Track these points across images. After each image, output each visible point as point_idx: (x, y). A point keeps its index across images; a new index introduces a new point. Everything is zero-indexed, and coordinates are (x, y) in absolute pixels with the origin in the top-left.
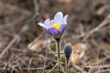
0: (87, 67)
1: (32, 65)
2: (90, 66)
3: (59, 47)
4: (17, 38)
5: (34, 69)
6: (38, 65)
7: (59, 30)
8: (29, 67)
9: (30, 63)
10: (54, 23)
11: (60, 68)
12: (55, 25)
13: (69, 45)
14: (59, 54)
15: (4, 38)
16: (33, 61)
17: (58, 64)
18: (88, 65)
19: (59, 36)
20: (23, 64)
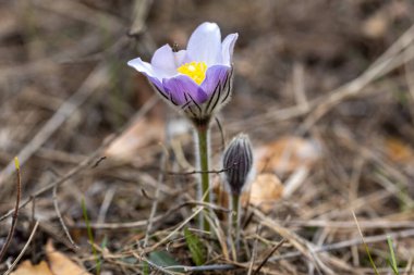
0: (313, 223)
1: (113, 212)
2: (321, 222)
3: (204, 149)
4: (68, 113)
5: (114, 226)
6: (134, 214)
7: (205, 89)
8: (102, 217)
9: (105, 206)
10: (187, 60)
11: (207, 227)
12: (191, 68)
13: (242, 141)
14: (205, 173)
15: (22, 113)
16: (117, 197)
17: (201, 208)
18: (316, 217)
19: (203, 110)
20: (81, 209)
